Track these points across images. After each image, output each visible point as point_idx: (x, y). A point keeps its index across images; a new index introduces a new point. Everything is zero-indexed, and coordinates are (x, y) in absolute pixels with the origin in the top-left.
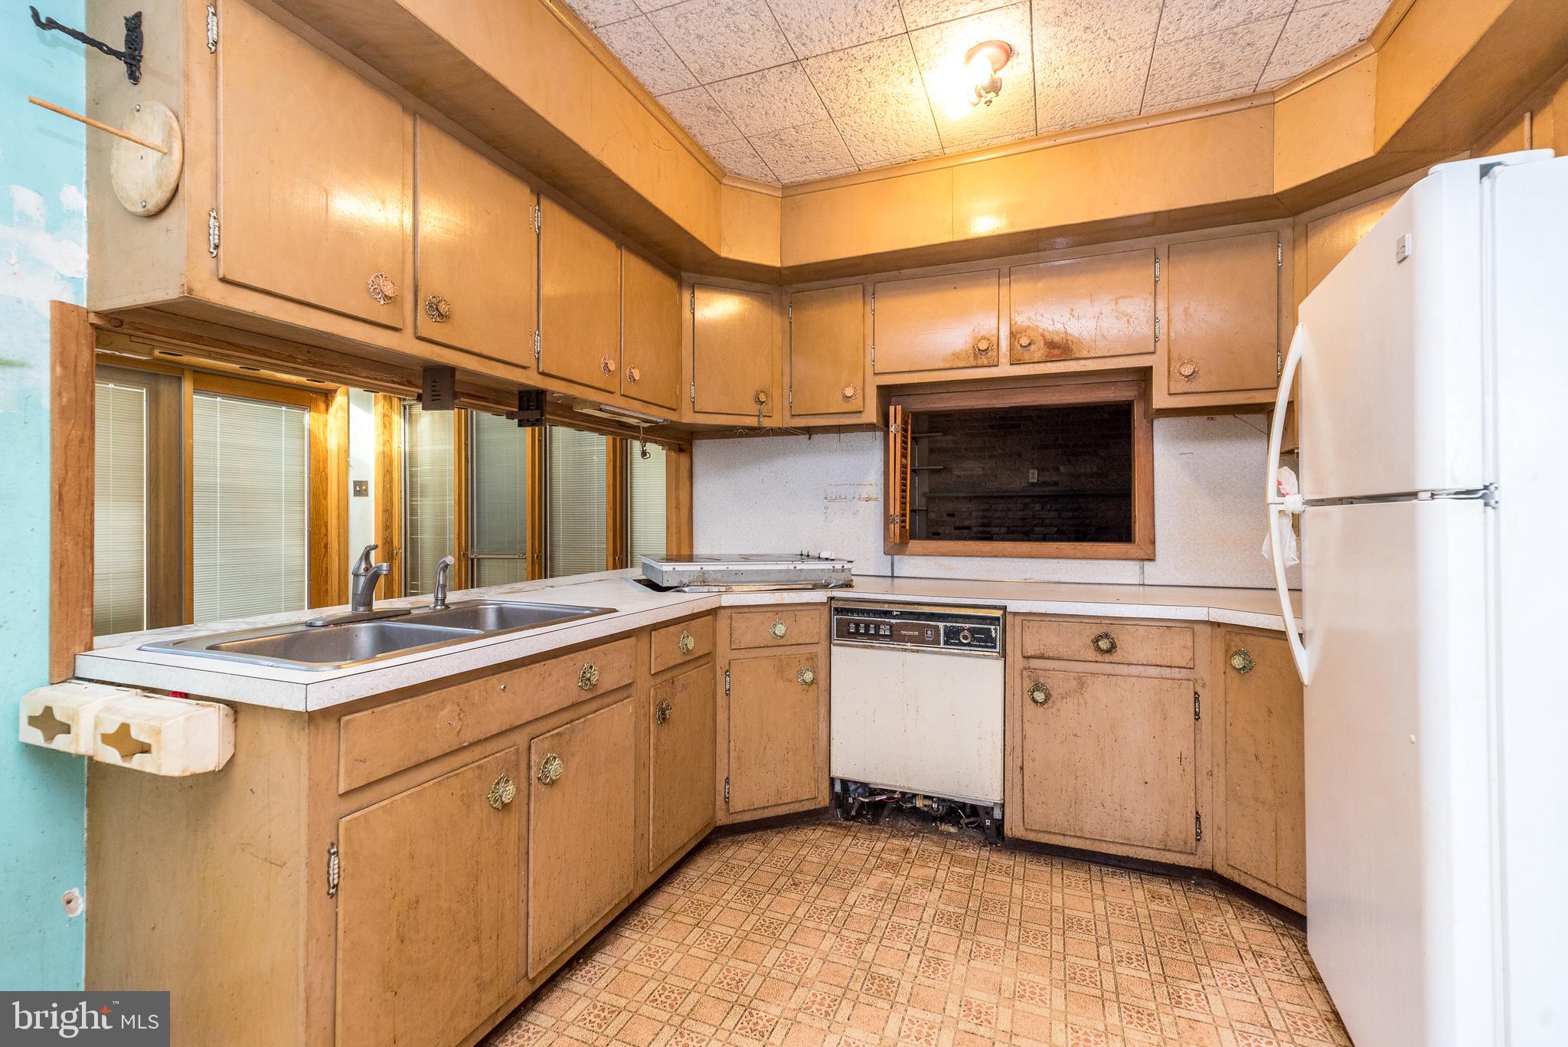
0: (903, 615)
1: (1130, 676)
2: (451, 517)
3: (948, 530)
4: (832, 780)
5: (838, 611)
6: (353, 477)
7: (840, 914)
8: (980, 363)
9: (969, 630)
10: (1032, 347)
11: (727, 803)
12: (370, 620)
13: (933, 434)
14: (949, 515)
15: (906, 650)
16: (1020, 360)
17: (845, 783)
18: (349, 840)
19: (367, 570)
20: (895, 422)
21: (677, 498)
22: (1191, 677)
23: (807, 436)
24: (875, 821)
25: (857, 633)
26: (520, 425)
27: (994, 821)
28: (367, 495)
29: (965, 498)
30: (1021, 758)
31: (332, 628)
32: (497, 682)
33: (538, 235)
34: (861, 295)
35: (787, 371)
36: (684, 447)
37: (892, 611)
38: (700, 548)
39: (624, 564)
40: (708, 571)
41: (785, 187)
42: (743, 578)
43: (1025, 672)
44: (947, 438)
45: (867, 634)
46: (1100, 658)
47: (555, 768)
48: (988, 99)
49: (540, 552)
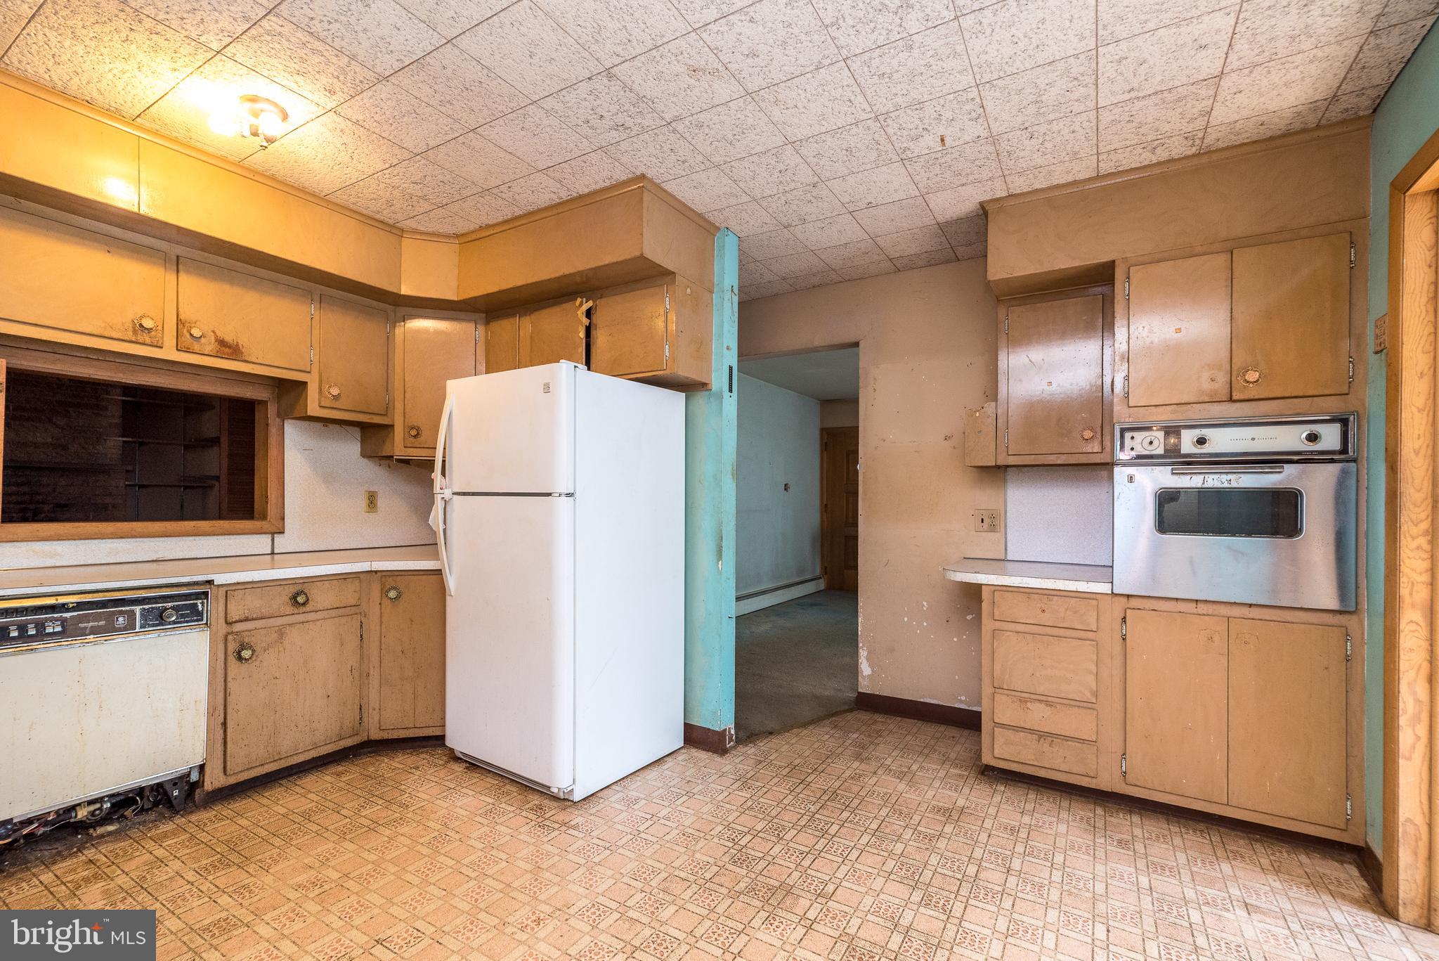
0: (80, 606)
1: (318, 620)
8: (140, 339)
9: (173, 608)
10: (203, 340)
15: (86, 643)
16: (189, 348)
22: (358, 611)
27: (188, 785)
30: (222, 715)
37: (62, 605)
43: (228, 637)
45: (22, 636)
46: (296, 611)
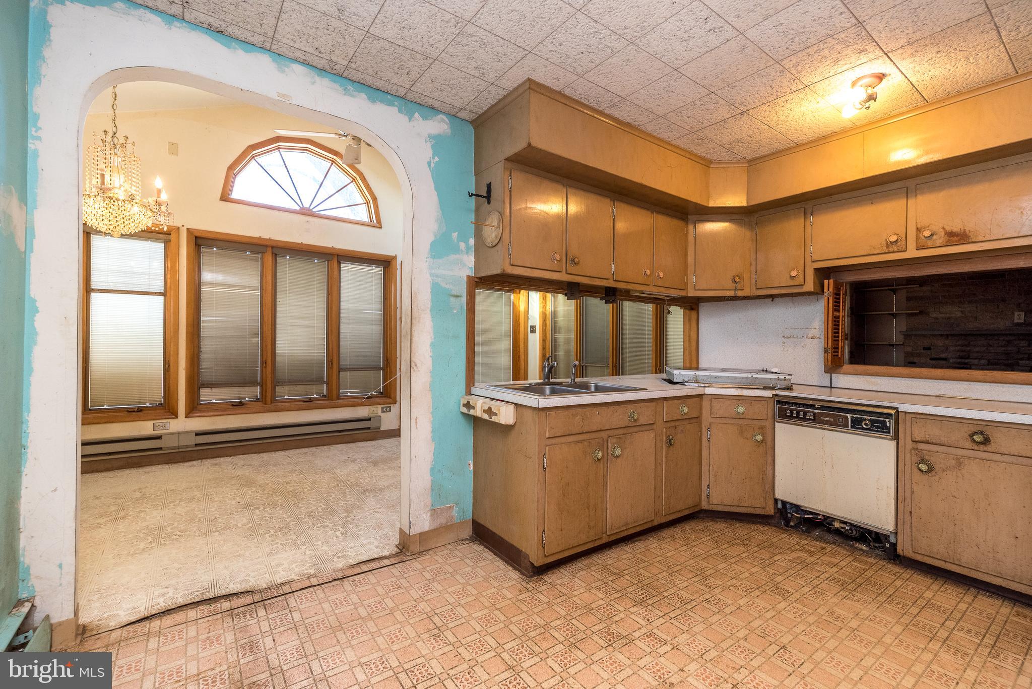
0: (822, 408)
1: (1003, 462)
2: (573, 344)
3: (923, 360)
4: (776, 500)
5: (779, 402)
6: (530, 324)
7: (767, 561)
8: (891, 250)
9: (869, 420)
10: (934, 237)
11: (708, 498)
12: (548, 385)
13: (909, 286)
14: (925, 349)
15: (824, 429)
16: (924, 246)
17: (784, 503)
18: (549, 454)
19: (548, 365)
20: (828, 290)
21: (690, 336)
23: (771, 299)
24: (808, 532)
25: (791, 416)
26: (606, 303)
27: (891, 544)
28: (535, 332)
29: (942, 335)
30: (910, 506)
31: (537, 386)
32: (596, 411)
33: (614, 219)
34: (803, 214)
35: (754, 263)
36: (693, 307)
37: (814, 405)
38: (703, 363)
39: (662, 371)
40: (699, 375)
41: (749, 161)
42: (719, 380)
43: (913, 451)
44: (925, 288)
45: (798, 417)
46: (975, 447)
47: (618, 451)
48: (867, 106)
49: (616, 363)
